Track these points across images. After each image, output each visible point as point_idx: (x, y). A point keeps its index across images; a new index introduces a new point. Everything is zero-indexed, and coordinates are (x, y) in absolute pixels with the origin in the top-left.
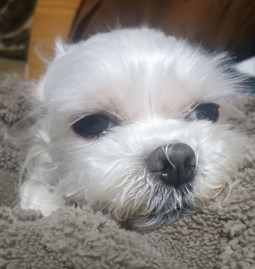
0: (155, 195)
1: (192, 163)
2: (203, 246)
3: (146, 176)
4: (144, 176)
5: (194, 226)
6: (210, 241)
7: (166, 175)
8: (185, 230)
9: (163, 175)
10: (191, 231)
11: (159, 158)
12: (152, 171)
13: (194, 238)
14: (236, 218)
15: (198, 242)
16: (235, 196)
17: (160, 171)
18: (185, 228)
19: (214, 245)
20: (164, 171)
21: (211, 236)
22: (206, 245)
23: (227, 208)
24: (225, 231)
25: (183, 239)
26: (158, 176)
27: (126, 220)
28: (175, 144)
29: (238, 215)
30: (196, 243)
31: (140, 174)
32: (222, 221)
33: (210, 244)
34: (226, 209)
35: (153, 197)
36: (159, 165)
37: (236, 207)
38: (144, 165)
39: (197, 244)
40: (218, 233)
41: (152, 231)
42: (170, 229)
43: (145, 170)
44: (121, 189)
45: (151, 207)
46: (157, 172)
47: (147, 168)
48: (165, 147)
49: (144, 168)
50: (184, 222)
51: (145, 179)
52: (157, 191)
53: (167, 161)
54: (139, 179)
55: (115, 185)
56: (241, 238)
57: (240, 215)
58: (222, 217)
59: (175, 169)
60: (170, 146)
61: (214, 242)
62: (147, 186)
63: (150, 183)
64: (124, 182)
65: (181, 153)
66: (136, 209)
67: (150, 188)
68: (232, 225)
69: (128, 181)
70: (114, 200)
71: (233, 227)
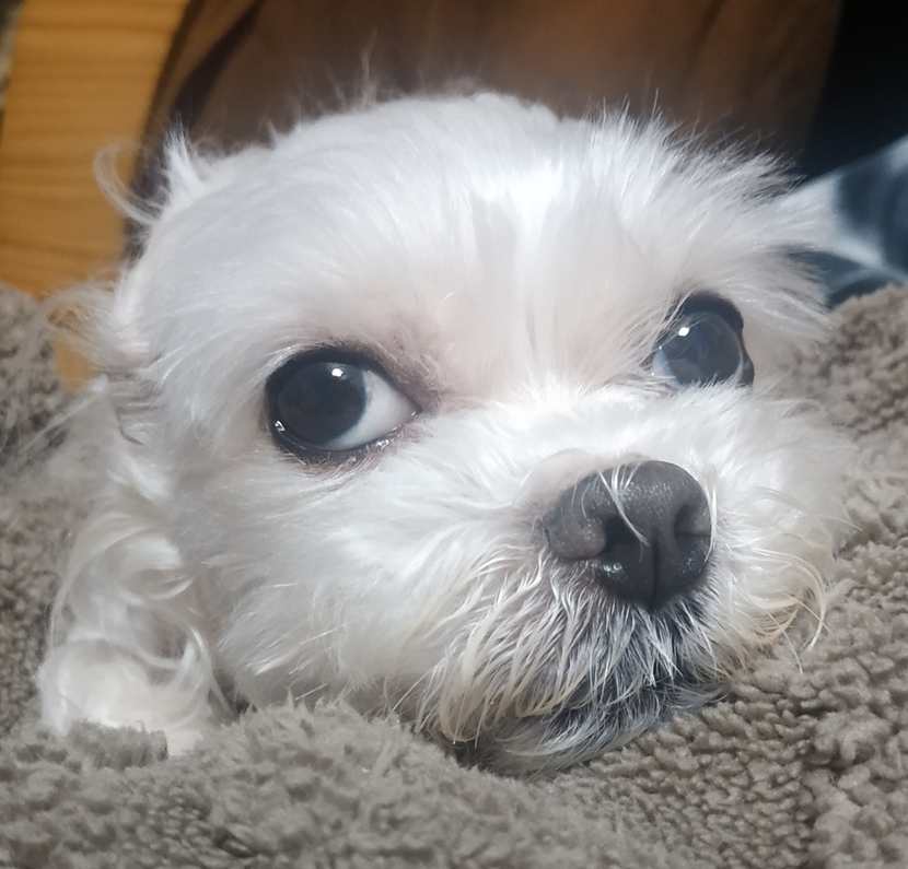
0: (581, 639)
1: (699, 527)
2: (753, 801)
3: (546, 579)
4: (539, 578)
5: (715, 740)
6: (775, 784)
7: (617, 568)
8: (684, 758)
9: (607, 569)
10: (706, 759)
11: (591, 513)
12: (567, 557)
13: (720, 781)
14: (851, 704)
15: (735, 793)
16: (843, 634)
17: (594, 558)
18: (683, 752)
19: (789, 795)
20: (607, 554)
21: (776, 768)
22: (761, 798)
23: (818, 674)
24: (824, 745)
25: (681, 786)
26: (588, 573)
27: (477, 737)
28: (639, 464)
29: (858, 690)
30: (728, 794)
31: (524, 573)
32: (805, 717)
33: (775, 794)
34: (817, 678)
35: (576, 645)
36: (591, 536)
37: (849, 666)
38: (534, 540)
39: (731, 799)
40: (798, 756)
41: (567, 770)
42: (630, 759)
43: (540, 556)
44: (459, 630)
45: (568, 683)
46: (585, 559)
47: (547, 552)
48: (608, 474)
49: (538, 551)
50: (677, 731)
51: (544, 589)
52: (589, 627)
53: (616, 518)
54: (524, 587)
55: (442, 614)
56: (877, 764)
57: (863, 692)
58: (804, 705)
59: (645, 546)
60: (625, 471)
61: (790, 787)
62: (554, 610)
63: (565, 597)
64: (473, 603)
65: (659, 491)
66: (514, 695)
67: (563, 615)
68: (845, 725)
69: (483, 599)
70: (436, 669)
71: (848, 732)
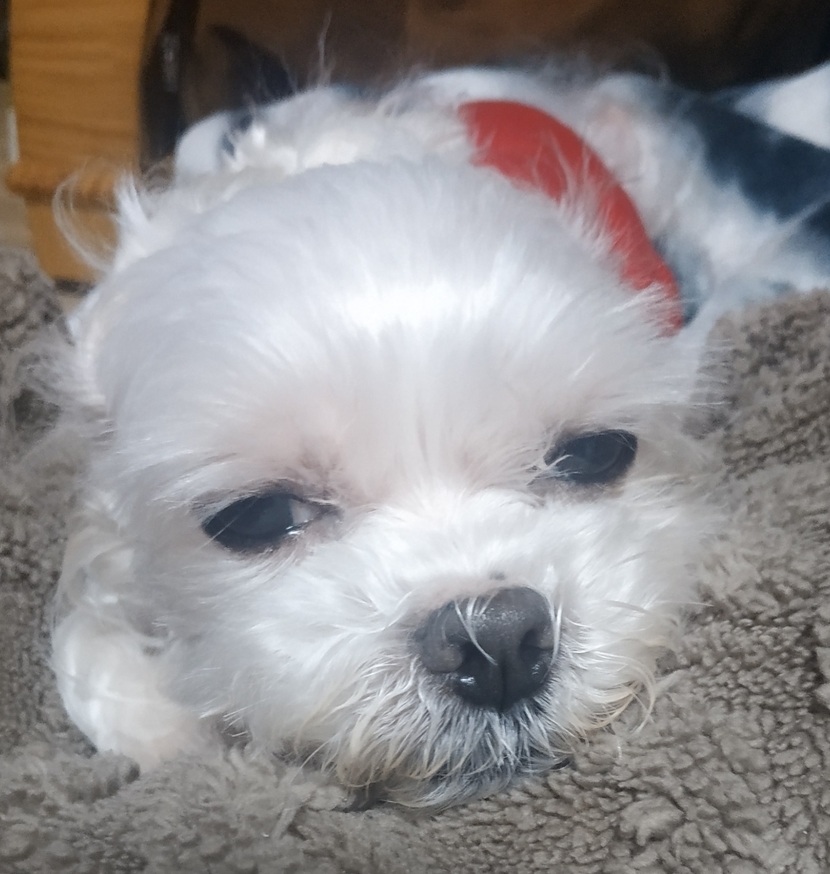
0: (445, 731)
1: (544, 643)
2: (570, 863)
3: (415, 685)
4: (410, 683)
5: (551, 806)
6: (589, 852)
7: (471, 681)
8: (526, 818)
9: (463, 680)
10: (542, 820)
11: (451, 639)
12: (433, 669)
13: (548, 842)
14: (657, 792)
15: (557, 855)
16: (661, 726)
17: (453, 672)
18: (526, 812)
19: (597, 861)
20: (464, 670)
21: (590, 839)
22: (575, 862)
23: (636, 760)
24: (625, 828)
25: (517, 844)
26: (447, 684)
28: (493, 596)
29: (662, 781)
30: (553, 856)
31: (401, 675)
32: (622, 793)
33: (587, 859)
34: (634, 763)
35: (440, 736)
36: (450, 656)
37: (657, 759)
38: (410, 649)
39: (553, 861)
40: (611, 827)
41: (440, 814)
42: (488, 812)
43: (412, 664)
44: (350, 713)
45: (433, 763)
46: (447, 672)
47: (419, 660)
48: (464, 606)
49: (411, 658)
50: (526, 791)
51: (414, 691)
52: (450, 723)
53: (470, 644)
54: (400, 689)
55: (336, 702)
56: (663, 847)
57: (668, 782)
58: (621, 785)
59: (493, 665)
60: (481, 600)
61: (598, 856)
62: (420, 711)
63: (428, 702)
66: (393, 767)
67: (427, 714)
68: (645, 812)
70: (332, 740)
71: (646, 818)
